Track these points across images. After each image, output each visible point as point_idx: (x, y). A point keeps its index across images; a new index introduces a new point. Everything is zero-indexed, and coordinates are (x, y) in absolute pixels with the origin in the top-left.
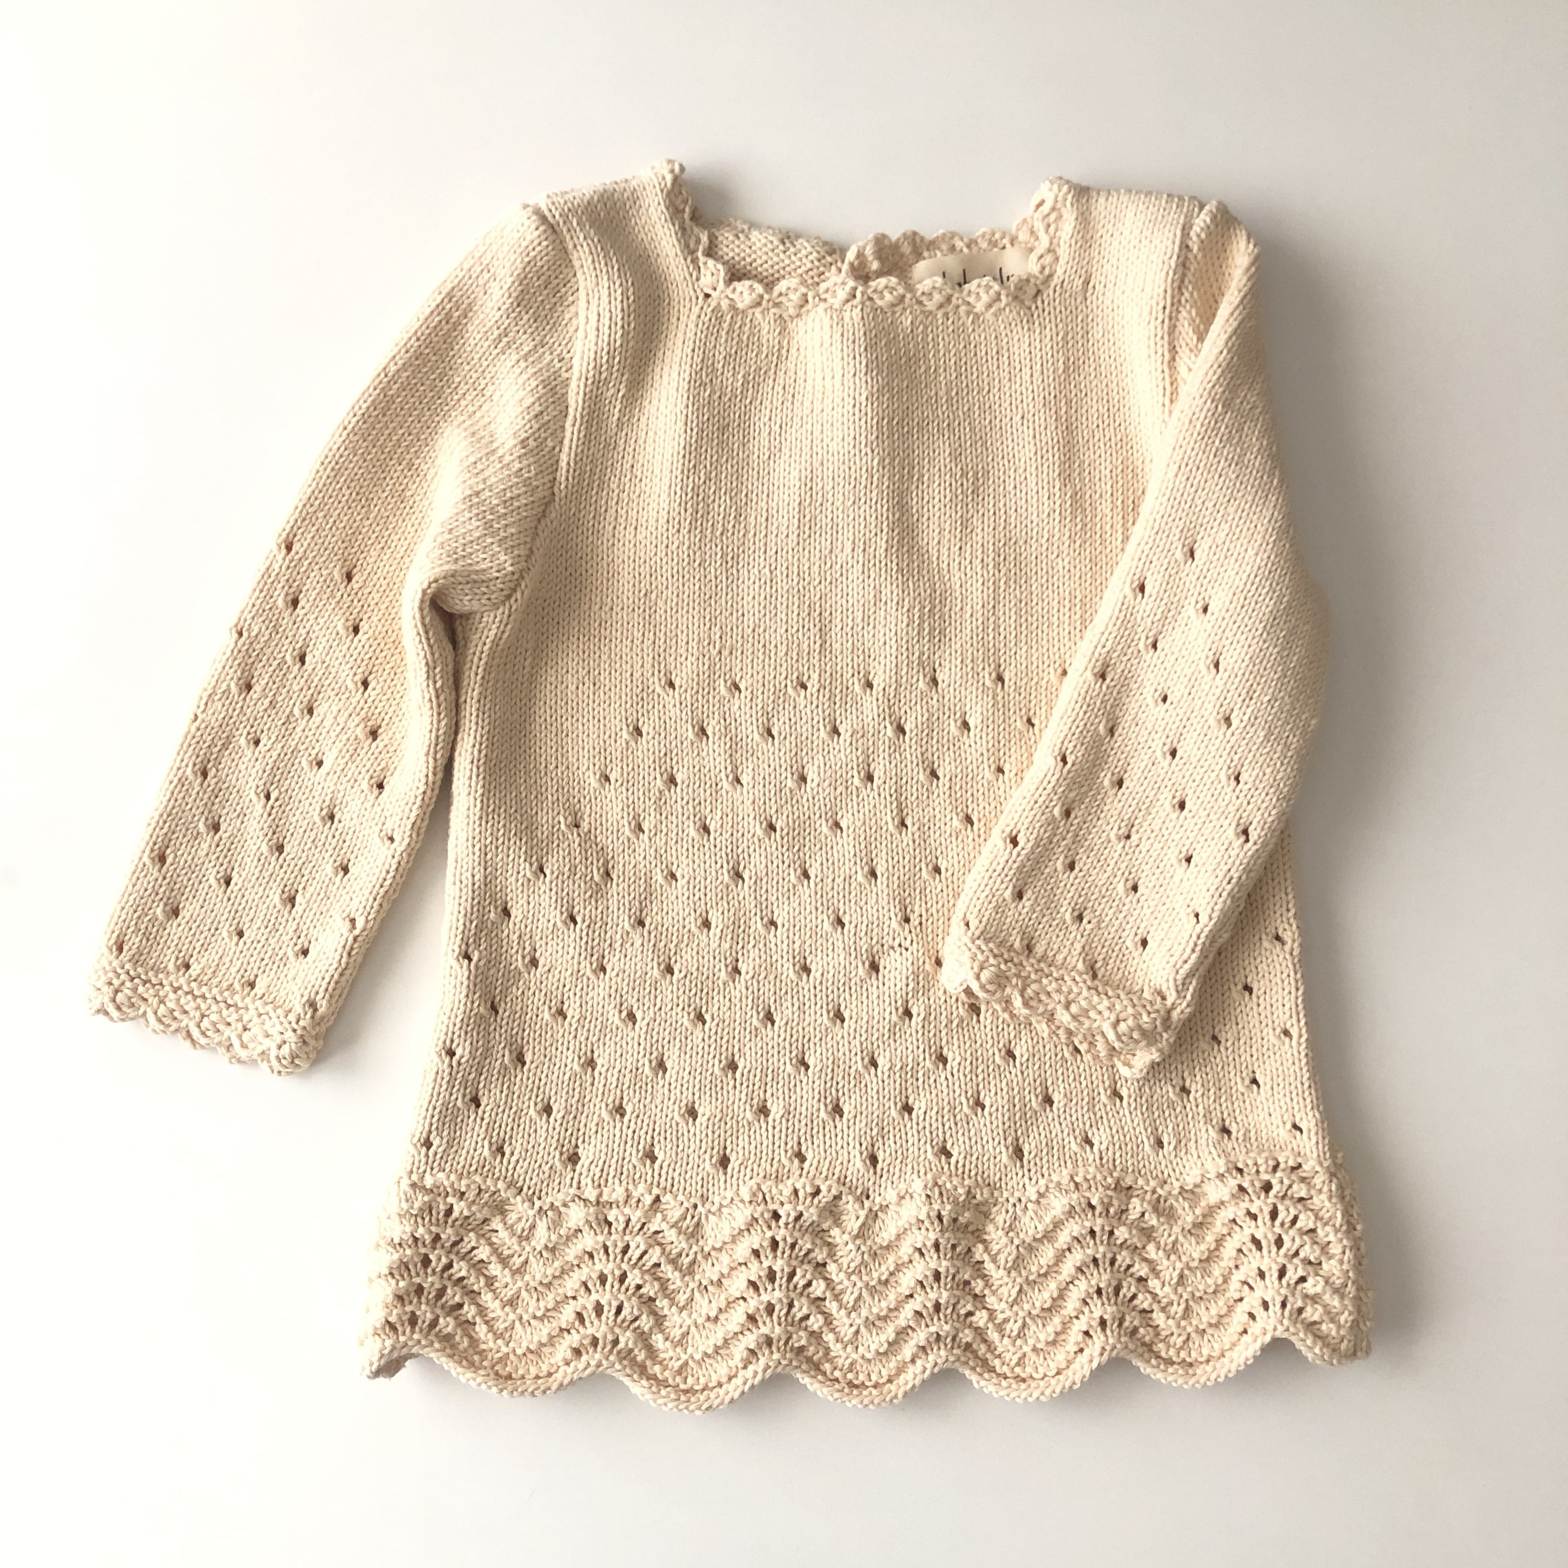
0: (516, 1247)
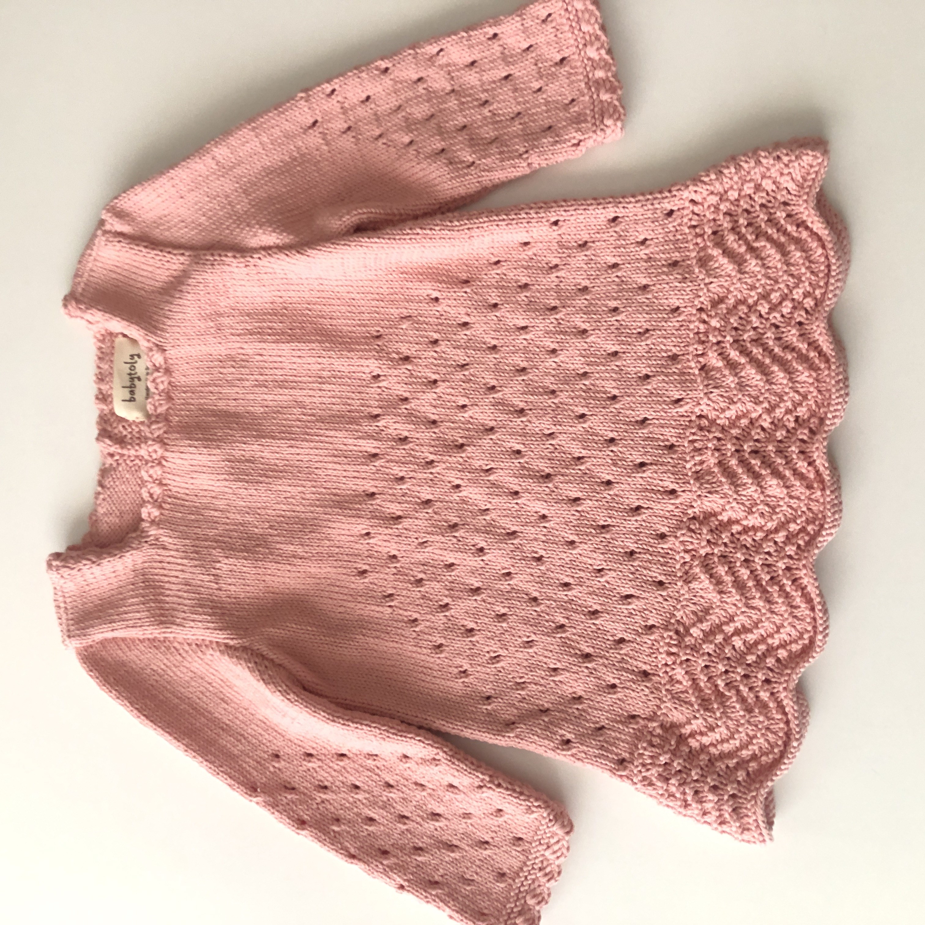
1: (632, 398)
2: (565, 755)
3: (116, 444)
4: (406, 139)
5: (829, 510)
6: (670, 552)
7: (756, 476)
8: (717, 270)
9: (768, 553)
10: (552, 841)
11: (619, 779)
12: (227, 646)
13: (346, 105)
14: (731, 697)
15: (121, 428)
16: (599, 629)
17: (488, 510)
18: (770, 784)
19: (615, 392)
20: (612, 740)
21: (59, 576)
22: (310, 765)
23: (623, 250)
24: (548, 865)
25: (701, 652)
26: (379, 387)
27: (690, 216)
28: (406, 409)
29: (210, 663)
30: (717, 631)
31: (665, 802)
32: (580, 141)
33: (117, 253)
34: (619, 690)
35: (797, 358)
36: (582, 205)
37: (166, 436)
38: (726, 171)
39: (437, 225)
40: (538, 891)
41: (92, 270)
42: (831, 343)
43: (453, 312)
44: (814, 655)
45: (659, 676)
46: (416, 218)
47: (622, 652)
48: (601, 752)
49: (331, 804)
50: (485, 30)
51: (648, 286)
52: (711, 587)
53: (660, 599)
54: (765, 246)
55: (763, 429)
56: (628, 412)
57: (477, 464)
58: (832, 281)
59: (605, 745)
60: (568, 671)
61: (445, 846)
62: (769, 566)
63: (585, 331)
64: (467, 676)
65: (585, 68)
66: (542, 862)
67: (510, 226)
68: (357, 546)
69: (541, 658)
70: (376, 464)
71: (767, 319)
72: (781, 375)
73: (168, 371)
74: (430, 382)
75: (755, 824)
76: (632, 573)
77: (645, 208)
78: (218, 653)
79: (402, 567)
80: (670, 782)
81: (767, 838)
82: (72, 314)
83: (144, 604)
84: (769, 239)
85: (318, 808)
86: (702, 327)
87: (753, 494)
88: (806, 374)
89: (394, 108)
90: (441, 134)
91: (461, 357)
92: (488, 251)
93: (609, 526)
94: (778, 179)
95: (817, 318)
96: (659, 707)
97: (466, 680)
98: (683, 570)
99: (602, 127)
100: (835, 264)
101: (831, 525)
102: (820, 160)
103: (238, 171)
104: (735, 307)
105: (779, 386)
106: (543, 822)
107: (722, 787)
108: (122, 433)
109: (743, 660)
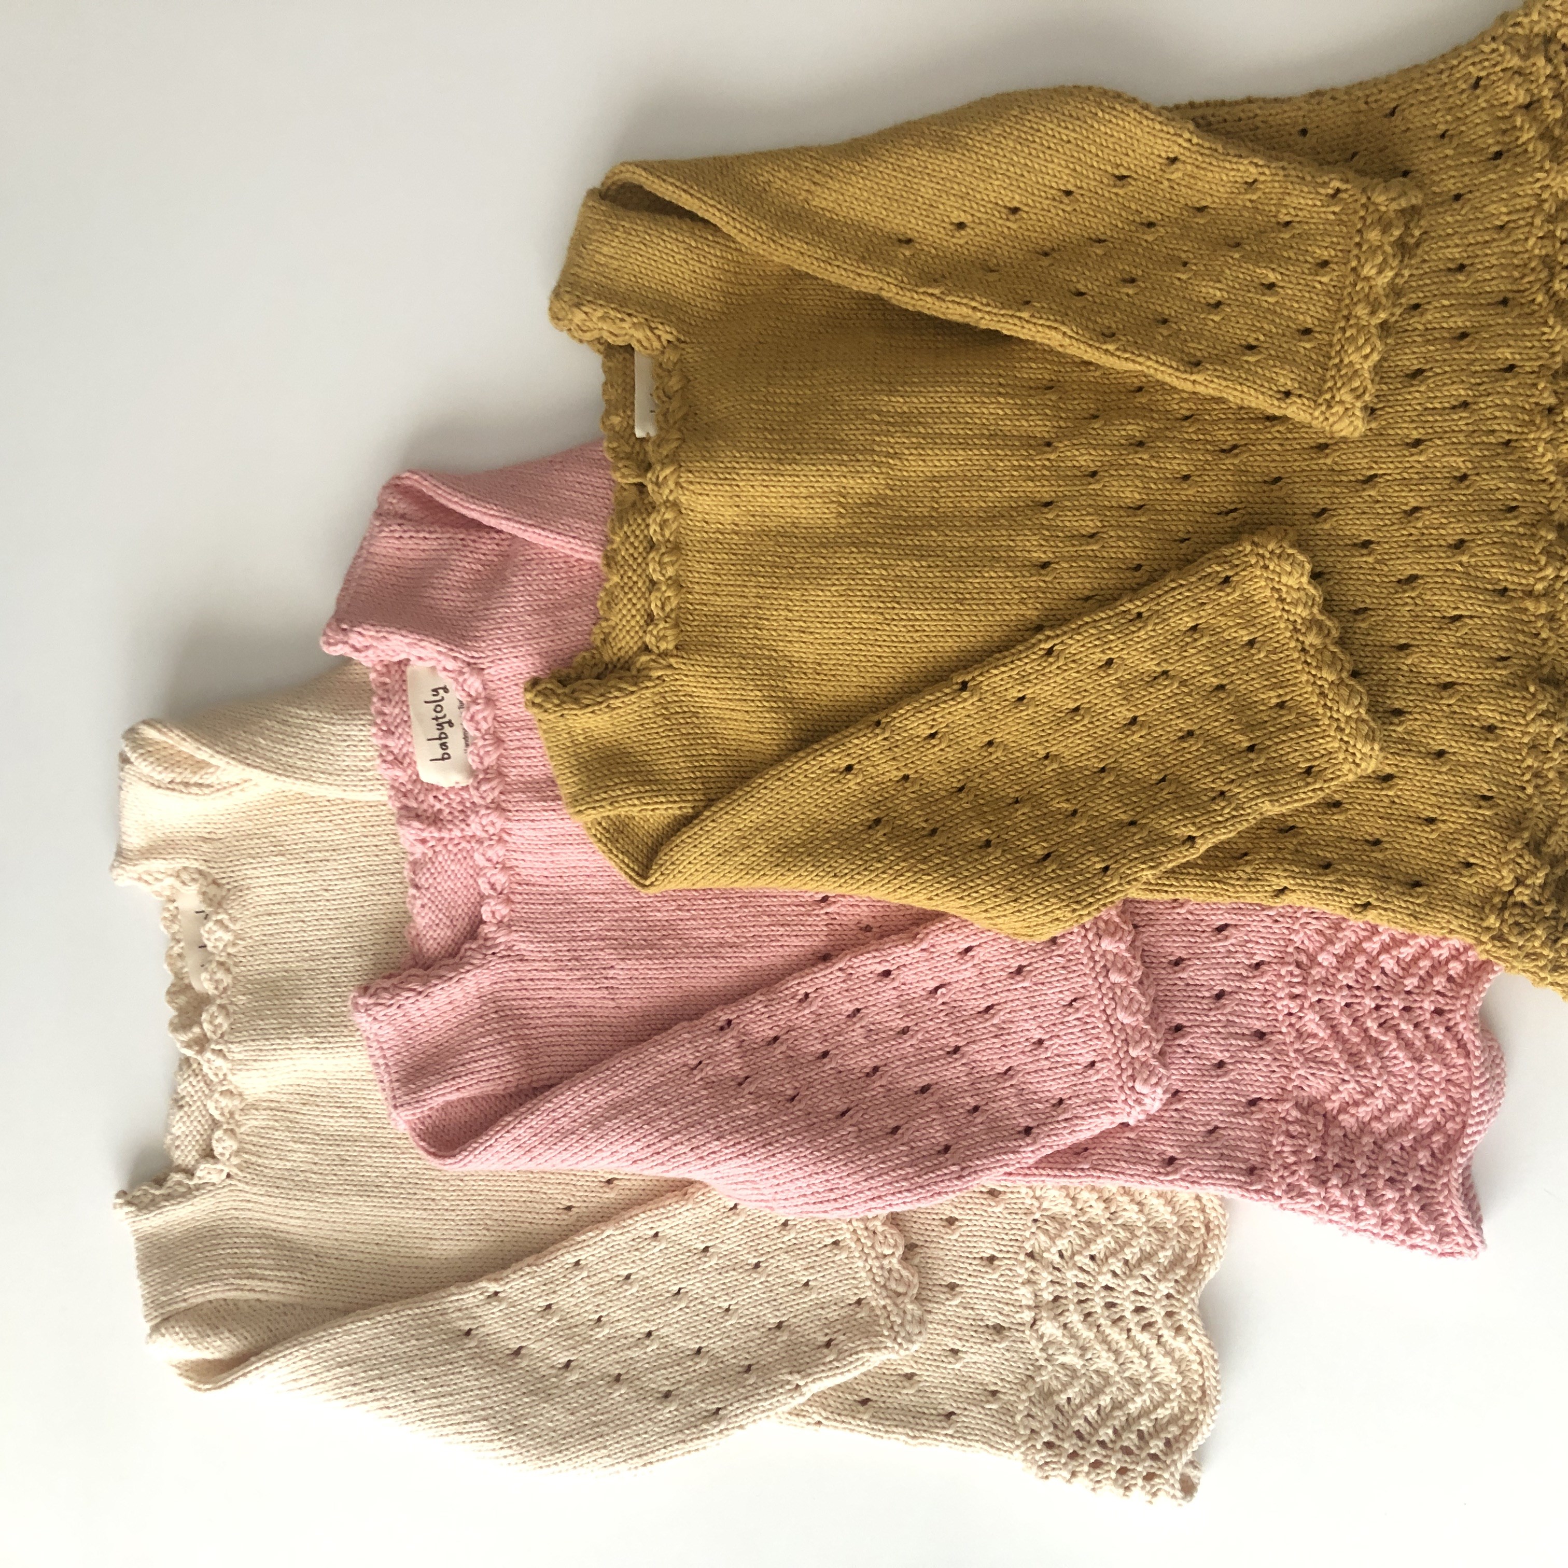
0: (1083, 1381)
3: (427, 825)
14: (1390, 1044)
15: (432, 801)
16: (1189, 985)
18: (1461, 1160)
20: (1233, 1143)
25: (1337, 986)
30: (1355, 952)
34: (1230, 1067)
37: (503, 797)
45: (1281, 1033)
47: (1226, 1011)
48: (1221, 1164)
59: (1226, 1152)
68: (810, 920)
75: (1456, 1224)
81: (1477, 1241)
96: (1288, 1079)
107: (1399, 1178)
108: (433, 807)
109: (1399, 988)
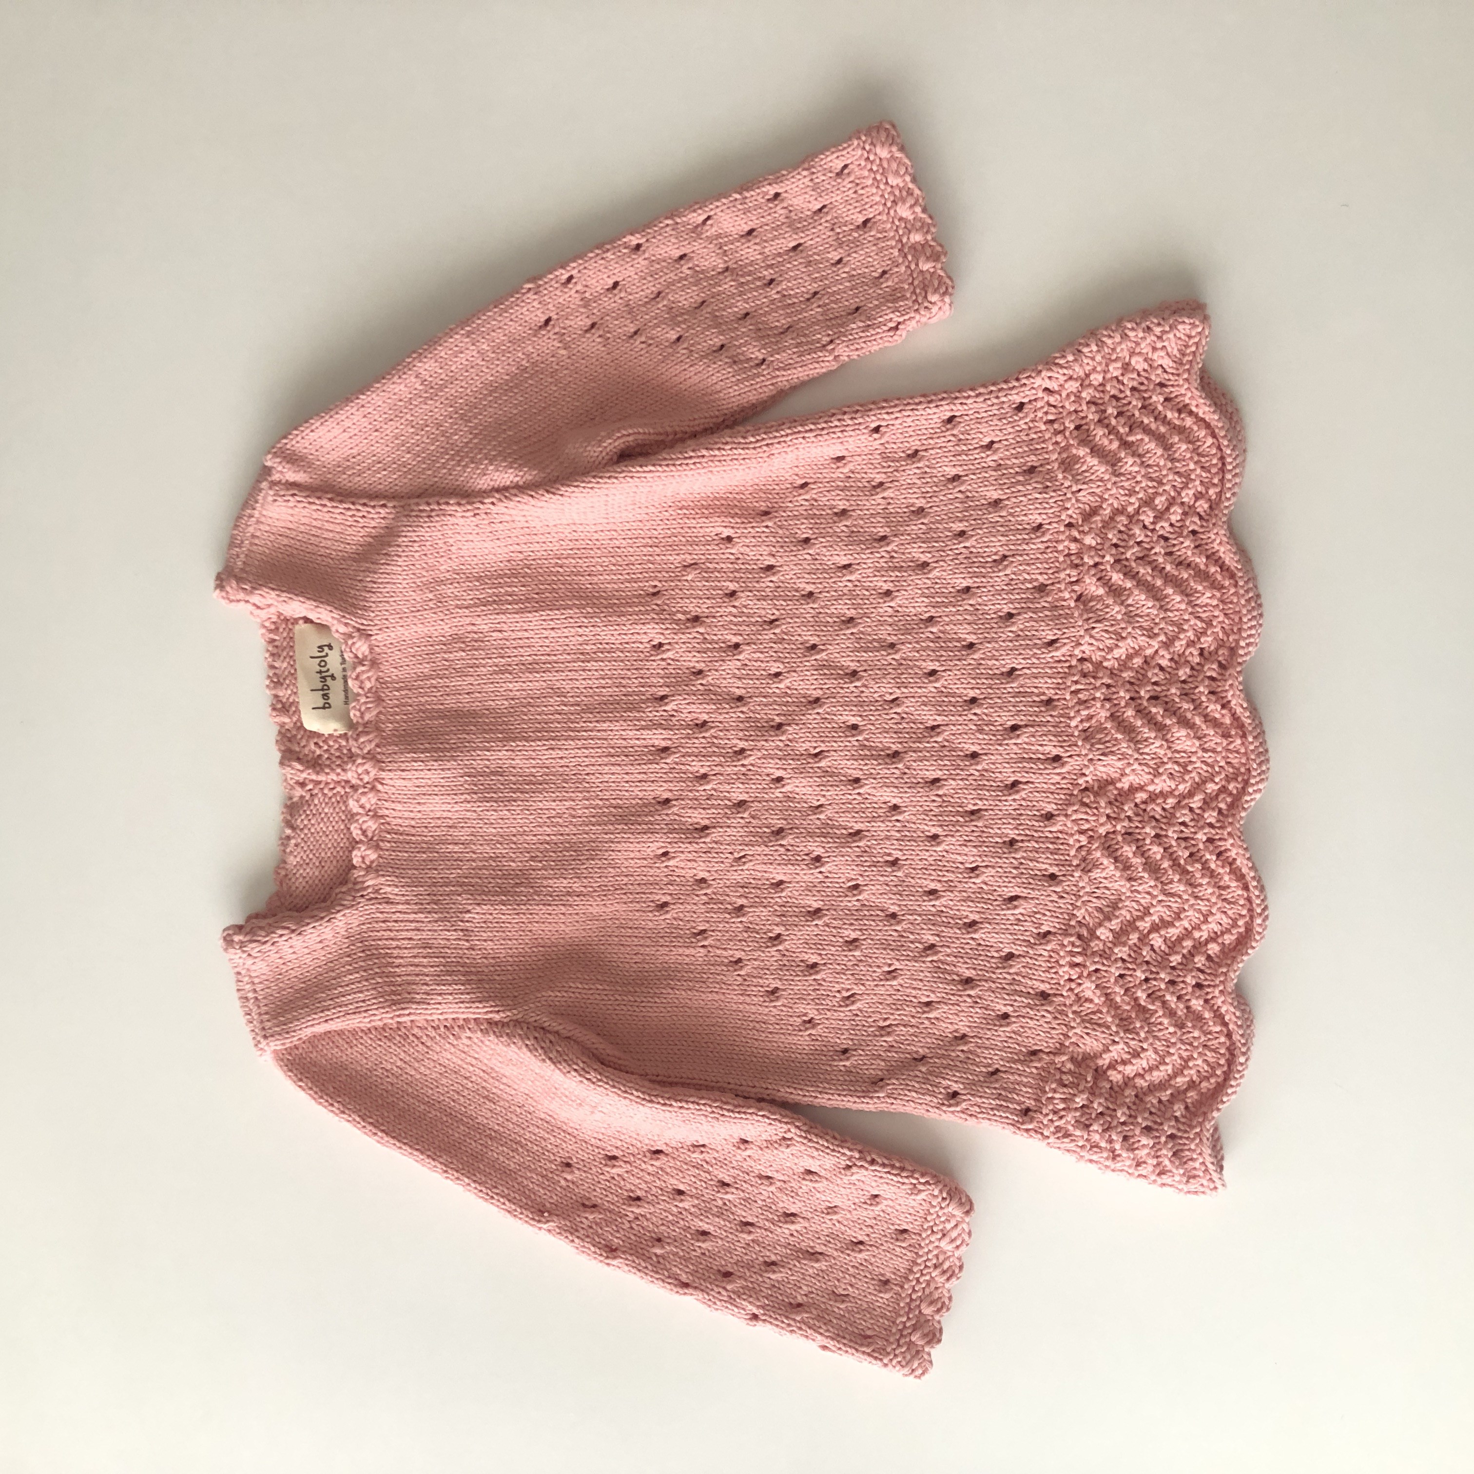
1: (994, 644)
2: (953, 1112)
3: (308, 768)
4: (673, 335)
5: (1254, 760)
6: (1060, 835)
7: (1160, 728)
8: (1087, 474)
9: (1183, 824)
10: (949, 1226)
11: (1025, 1134)
12: (490, 1022)
13: (587, 295)
14: (1156, 1011)
15: (313, 747)
16: (980, 945)
17: (821, 806)
18: (1215, 1114)
19: (972, 638)
20: (1011, 1086)
21: (245, 955)
22: (615, 1171)
23: (964, 457)
24: (945, 1259)
25: (1113, 959)
26: (663, 659)
27: (1045, 410)
28: (702, 684)
29: (466, 1049)
30: (1129, 929)
31: (1087, 1156)
32: (899, 323)
33: (290, 511)
34: (1014, 1019)
35: (1195, 576)
36: (909, 404)
37: (379, 750)
38: (1085, 350)
39: (727, 443)
40: (936, 1295)
41: (253, 536)
42: (1235, 553)
43: (751, 553)
44: (1254, 944)
45: (1062, 995)
46: (694, 435)
47: (1012, 971)
48: (998, 1102)
49: (647, 1220)
50: (764, 189)
51: (1001, 500)
52: (1118, 874)
53: (1054, 897)
54: (1142, 440)
55: (1162, 669)
56: (990, 663)
57: (802, 747)
58: (1229, 476)
59: (1003, 1093)
60: (945, 1003)
61: (807, 1256)
62: (1185, 839)
63: (925, 564)
64: (814, 1026)
65: (896, 231)
66: (937, 1256)
67: (820, 438)
68: (652, 872)
69: (909, 990)
70: (668, 761)
71: (1153, 530)
72: (1178, 598)
73: (374, 664)
74: (730, 646)
75: (1203, 1168)
76: (1015, 868)
77: (989, 403)
78: (479, 1034)
79: (714, 893)
80: (1091, 1129)
81: (1218, 1183)
82: (232, 598)
83: (367, 980)
84: (1147, 430)
85: (632, 1228)
86: (1073, 546)
87: (1158, 750)
88: (1208, 594)
89: (652, 296)
90: (718, 325)
91: (769, 611)
92: (791, 472)
93: (979, 810)
94: (1150, 355)
95: (1214, 524)
96: (1066, 1036)
97: (813, 1032)
98: (1080, 857)
99: (926, 304)
100: (1230, 455)
101: (1258, 779)
102: (1199, 329)
103: (451, 391)
104: (1112, 518)
105: (1176, 613)
106: (934, 1203)
107: (1156, 1127)
108: (314, 752)
109: (1165, 963)
